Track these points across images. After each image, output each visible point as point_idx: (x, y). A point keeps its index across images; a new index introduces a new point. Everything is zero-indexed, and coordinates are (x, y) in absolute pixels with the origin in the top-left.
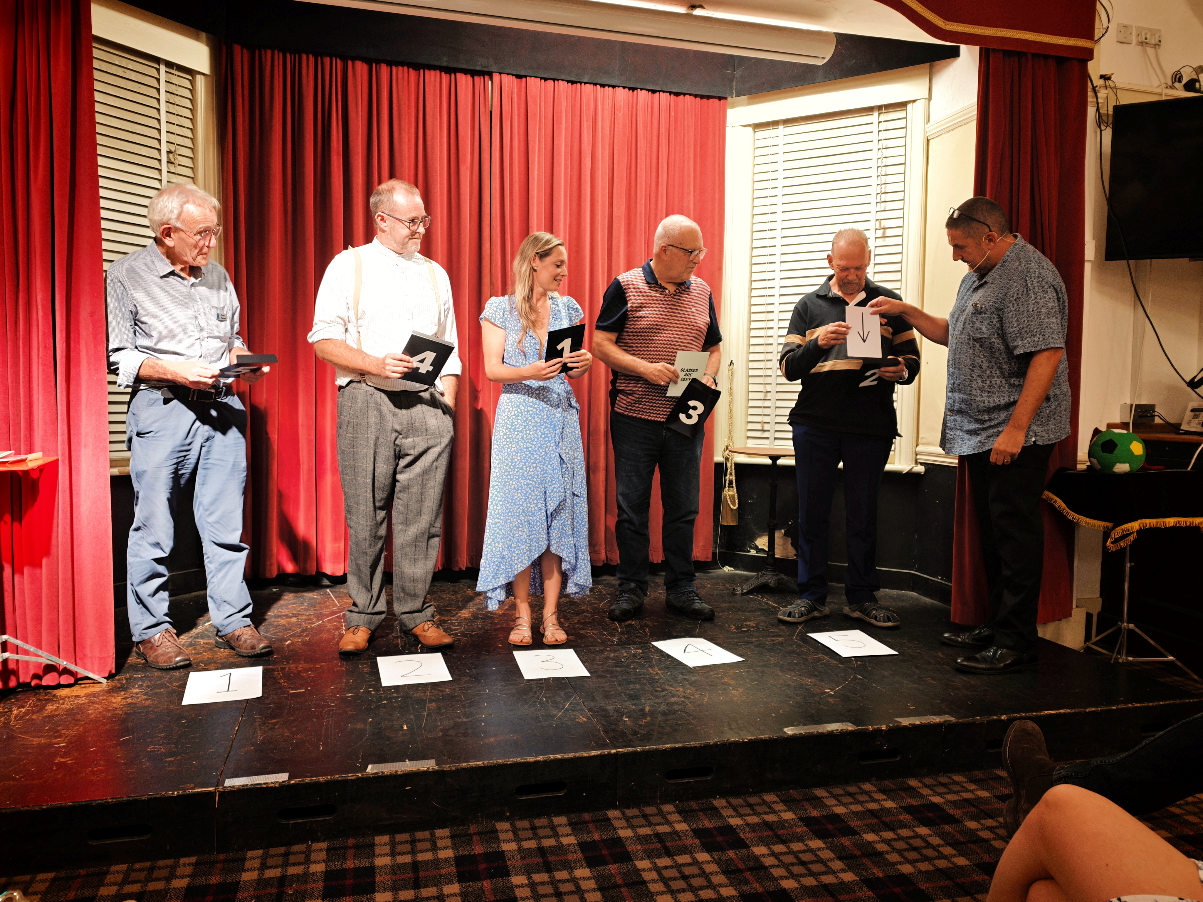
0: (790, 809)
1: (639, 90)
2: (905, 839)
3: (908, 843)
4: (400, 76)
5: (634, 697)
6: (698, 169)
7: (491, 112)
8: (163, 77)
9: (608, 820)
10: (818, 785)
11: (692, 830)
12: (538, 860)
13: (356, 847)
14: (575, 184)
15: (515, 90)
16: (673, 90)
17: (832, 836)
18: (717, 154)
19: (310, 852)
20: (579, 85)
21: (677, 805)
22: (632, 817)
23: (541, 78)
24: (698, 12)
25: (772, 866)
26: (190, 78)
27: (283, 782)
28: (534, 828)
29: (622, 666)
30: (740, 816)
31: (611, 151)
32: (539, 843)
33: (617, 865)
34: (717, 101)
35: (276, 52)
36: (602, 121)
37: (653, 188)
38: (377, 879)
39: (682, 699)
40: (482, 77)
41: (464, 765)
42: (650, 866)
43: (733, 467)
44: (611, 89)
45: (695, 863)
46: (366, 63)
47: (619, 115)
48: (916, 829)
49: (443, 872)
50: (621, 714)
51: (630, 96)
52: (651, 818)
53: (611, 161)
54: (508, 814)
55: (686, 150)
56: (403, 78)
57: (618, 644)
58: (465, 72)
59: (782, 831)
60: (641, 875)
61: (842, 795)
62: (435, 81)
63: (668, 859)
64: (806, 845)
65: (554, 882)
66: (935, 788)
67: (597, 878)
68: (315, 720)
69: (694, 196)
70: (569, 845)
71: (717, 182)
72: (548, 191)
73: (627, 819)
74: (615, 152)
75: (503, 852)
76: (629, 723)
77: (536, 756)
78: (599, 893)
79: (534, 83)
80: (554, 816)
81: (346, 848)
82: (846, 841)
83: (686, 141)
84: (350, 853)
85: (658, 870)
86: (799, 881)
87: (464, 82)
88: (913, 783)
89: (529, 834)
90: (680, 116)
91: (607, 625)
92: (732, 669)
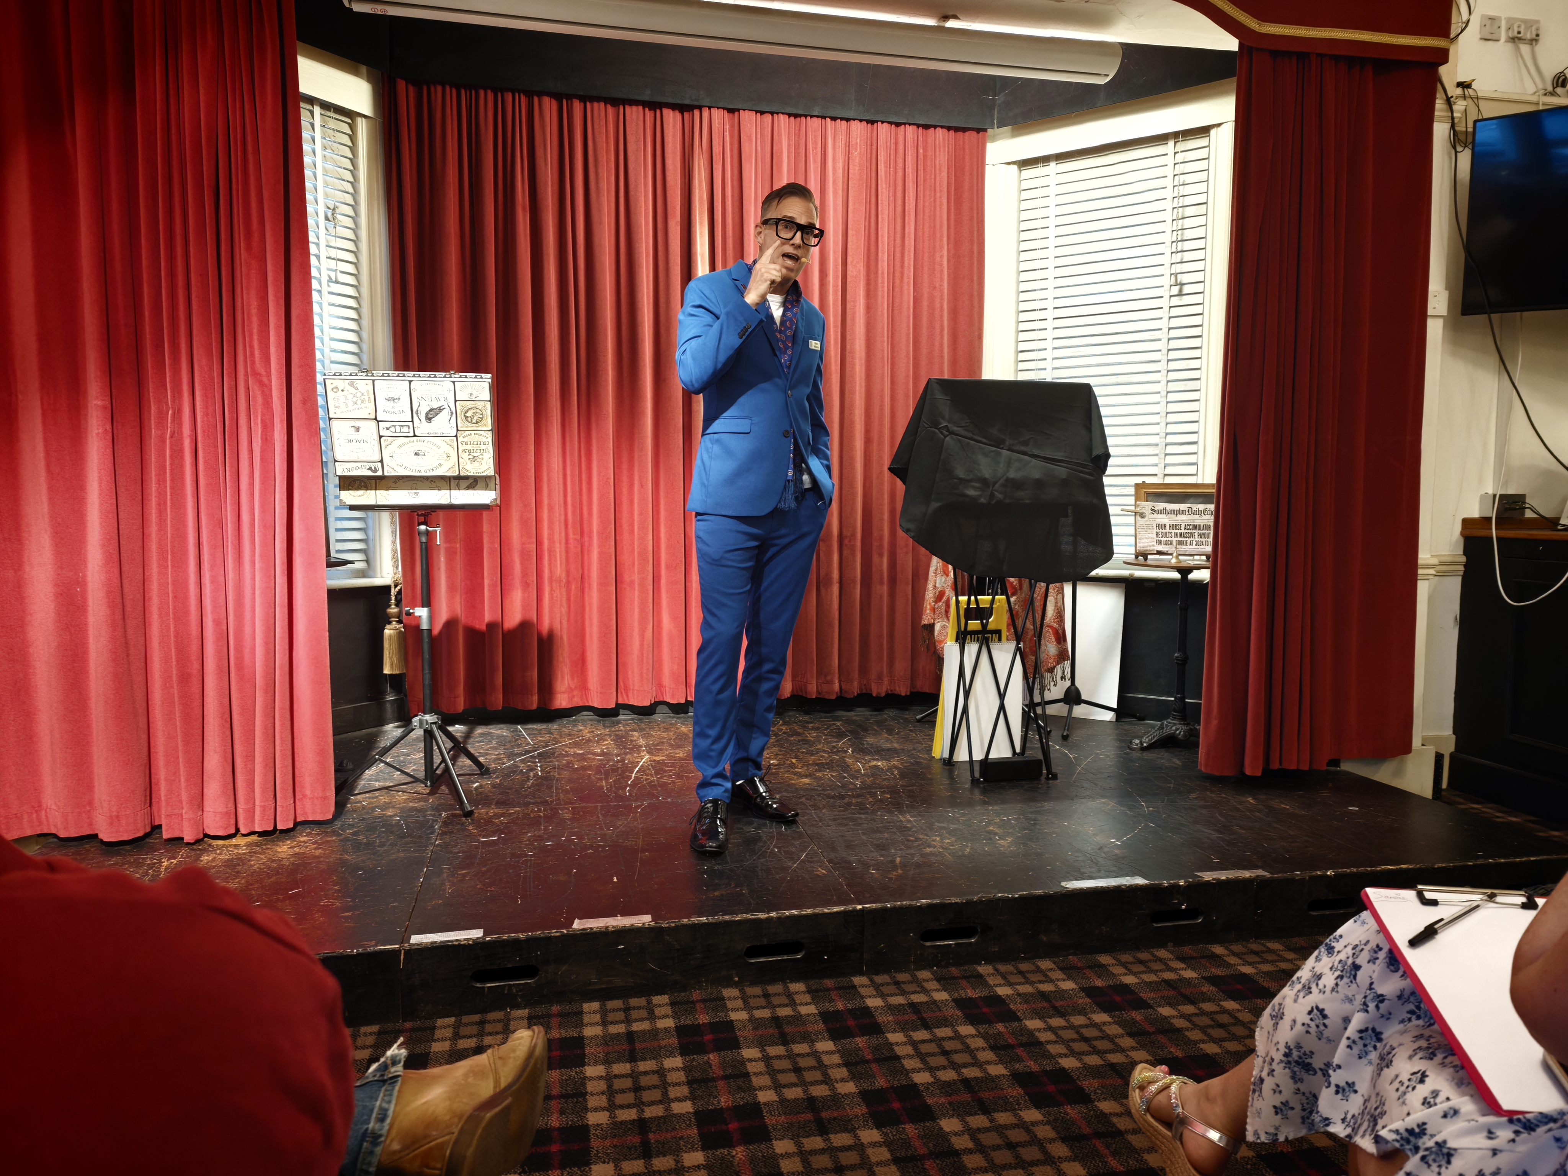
0: (1070, 978)
1: (880, 123)
2: (1210, 1014)
3: (1212, 1019)
4: (596, 113)
5: (882, 847)
6: (952, 217)
8: (318, 120)
9: (854, 987)
10: (1103, 951)
11: (954, 1000)
12: (773, 1031)
13: (561, 1015)
15: (727, 127)
16: (921, 122)
17: (1120, 1009)
18: (975, 199)
19: (509, 1020)
20: (807, 119)
21: (935, 971)
22: (882, 985)
23: (757, 112)
24: (951, 24)
25: (1048, 1042)
26: (351, 121)
27: (478, 938)
28: (766, 996)
29: (867, 813)
30: (1010, 984)
31: (845, 198)
32: (773, 1012)
33: (865, 1038)
34: (974, 133)
35: (448, 88)
36: (836, 162)
37: (898, 241)
38: (587, 1050)
39: (940, 850)
40: (690, 113)
41: (686, 921)
42: (905, 1040)
44: (844, 122)
45: (957, 1037)
46: (555, 99)
47: (856, 154)
48: (1222, 1003)
49: (663, 1043)
50: (868, 866)
51: (869, 130)
52: (904, 986)
53: (845, 210)
54: (737, 979)
55: (938, 195)
56: (599, 115)
57: (861, 788)
58: (673, 107)
59: (1061, 1003)
60: (893, 1050)
61: (1131, 963)
62: (637, 118)
63: (925, 1032)
64: (1089, 1019)
65: (792, 1056)
66: (1244, 956)
67: (843, 1053)
68: (511, 871)
69: (948, 250)
70: (809, 1015)
71: (975, 233)
73: (877, 987)
74: (850, 199)
75: (732, 1021)
76: (877, 876)
77: (768, 912)
78: (845, 1069)
79: (748, 118)
80: (791, 982)
81: (549, 1016)
82: (1137, 1016)
83: (938, 184)
84: (554, 1021)
85: (914, 1044)
86: (1081, 1060)
87: (671, 120)
88: (1218, 950)
89: (762, 1001)
90: (929, 153)
91: (848, 766)
92: (998, 816)
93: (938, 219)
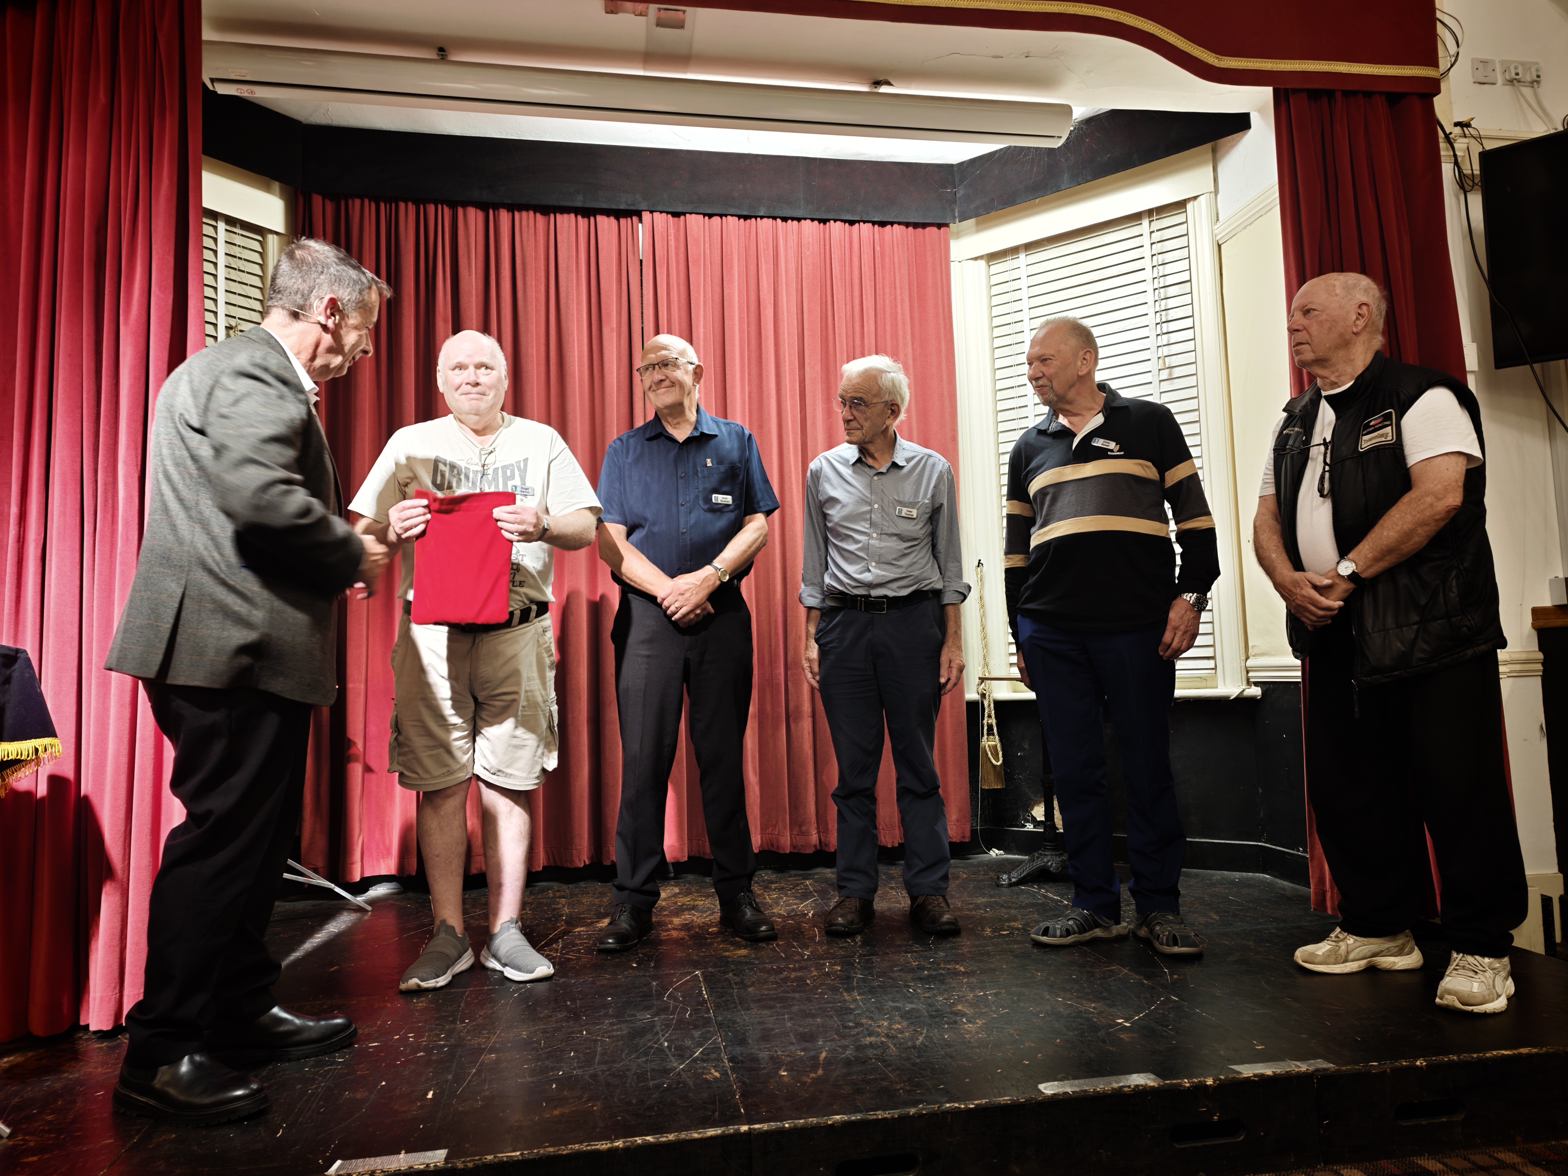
1: (832, 222)
4: (524, 222)
6: (916, 315)
7: (641, 261)
8: (222, 235)
14: (754, 341)
15: (672, 231)
16: (876, 220)
18: (940, 295)
20: (753, 220)
23: (705, 215)
24: (884, 89)
26: (260, 238)
29: (804, 991)
31: (799, 300)
34: (935, 229)
35: (366, 201)
36: (786, 262)
37: (858, 341)
39: (883, 1039)
40: (629, 219)
41: (491, 1157)
43: (992, 705)
44: (795, 222)
46: (482, 209)
47: (808, 252)
50: (779, 1066)
51: (821, 230)
53: (800, 311)
55: (898, 291)
56: (528, 224)
57: (809, 959)
58: (608, 213)
62: (569, 227)
69: (913, 349)
72: (719, 352)
74: (804, 299)
76: (786, 1079)
77: (614, 1140)
79: (695, 221)
83: (897, 281)
87: (606, 226)
90: (887, 251)
91: (802, 933)
92: (972, 989)
93: (899, 317)
